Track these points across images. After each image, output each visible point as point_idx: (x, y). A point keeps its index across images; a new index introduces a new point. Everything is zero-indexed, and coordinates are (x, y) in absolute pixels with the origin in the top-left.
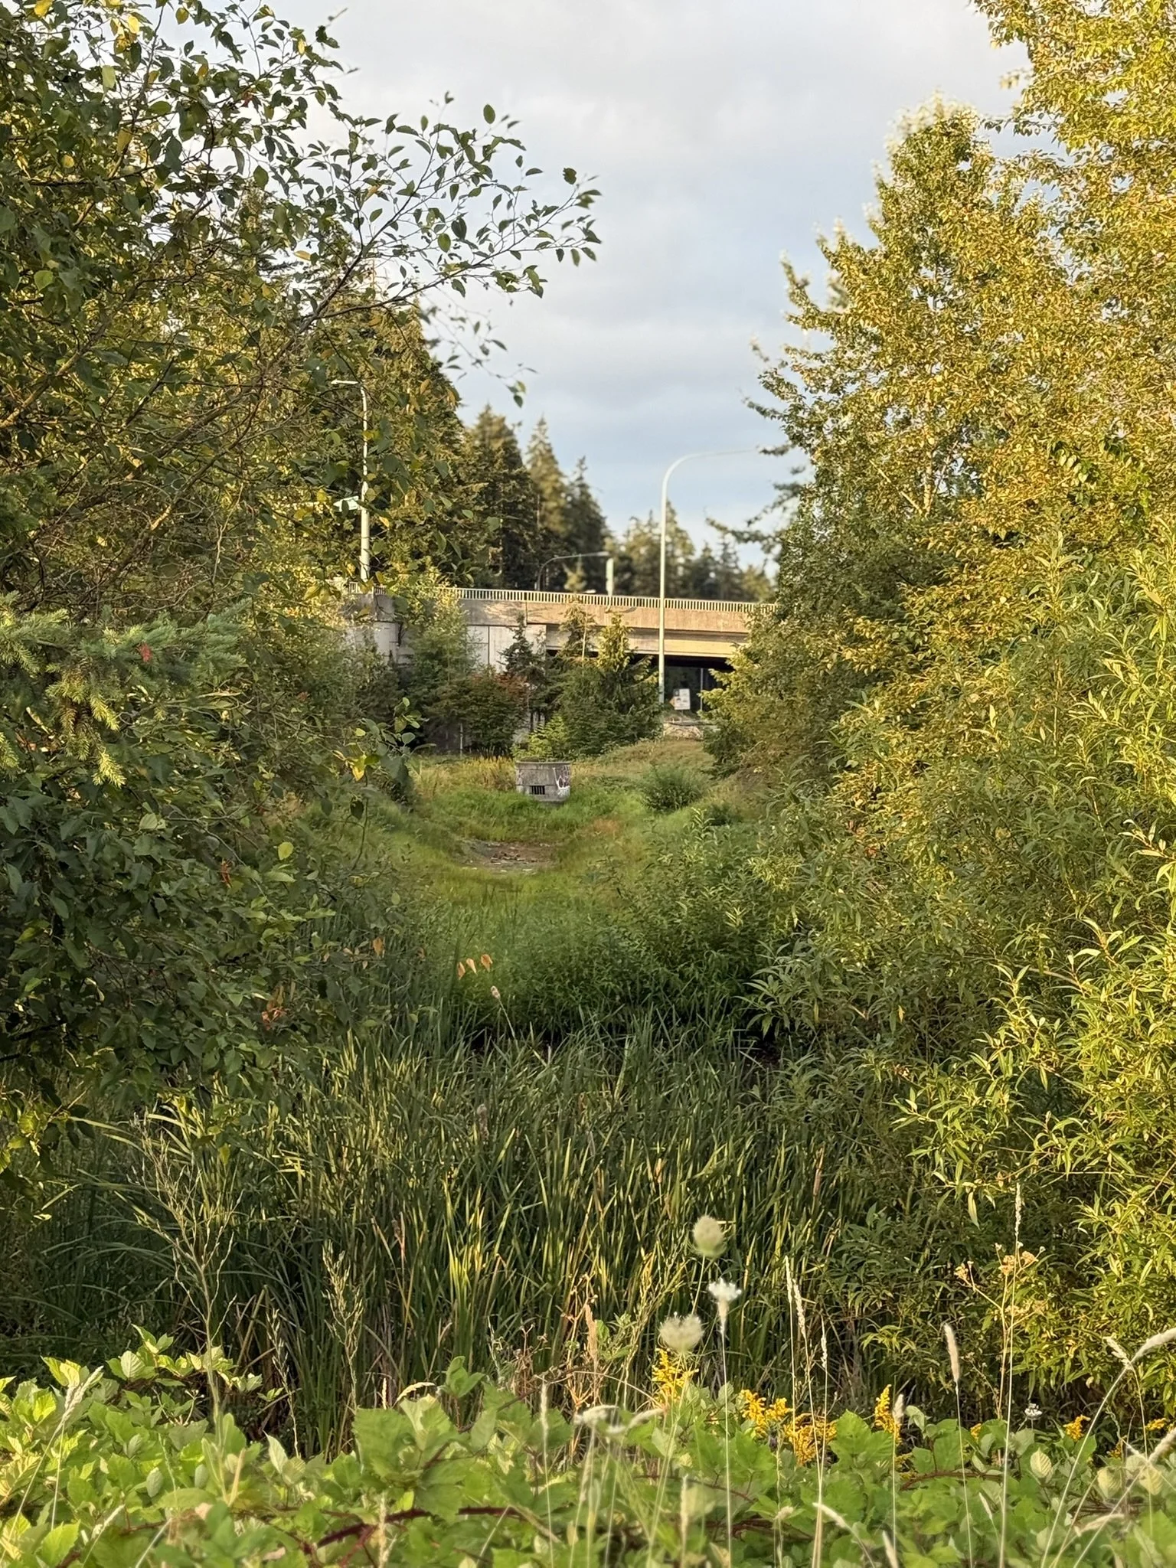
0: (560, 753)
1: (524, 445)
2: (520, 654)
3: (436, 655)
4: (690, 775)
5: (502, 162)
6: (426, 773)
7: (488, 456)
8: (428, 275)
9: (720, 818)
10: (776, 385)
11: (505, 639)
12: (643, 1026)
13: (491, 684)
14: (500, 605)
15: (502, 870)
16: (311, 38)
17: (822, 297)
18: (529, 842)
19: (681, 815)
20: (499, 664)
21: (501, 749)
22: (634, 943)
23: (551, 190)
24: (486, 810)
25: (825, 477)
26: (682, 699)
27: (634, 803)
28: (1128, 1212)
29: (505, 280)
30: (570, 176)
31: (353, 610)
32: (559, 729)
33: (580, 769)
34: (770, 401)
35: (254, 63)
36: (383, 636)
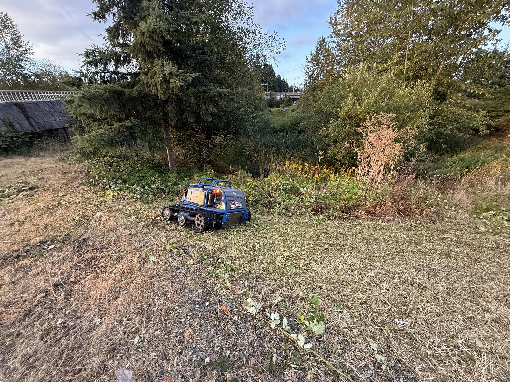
0: (284, 107)
1: (281, 77)
2: (281, 98)
3: (273, 98)
4: (295, 109)
5: (276, 38)
6: (272, 109)
7: (278, 79)
8: (268, 52)
9: (297, 112)
10: (305, 69)
11: (280, 97)
12: (289, 131)
13: (278, 101)
14: (279, 93)
15: (279, 118)
16: (257, 25)
17: (309, 59)
18: (281, 115)
19: (294, 112)
20: (279, 99)
21: (279, 107)
22: (289, 124)
23: (281, 41)
24: (277, 112)
25: (309, 79)
26: (295, 102)
27: (290, 111)
28: (332, 147)
29: (277, 53)
30: (283, 39)
31: (266, 94)
32: (284, 105)
33: (285, 109)
34: (304, 71)
35: (251, 29)
36: (269, 97)
